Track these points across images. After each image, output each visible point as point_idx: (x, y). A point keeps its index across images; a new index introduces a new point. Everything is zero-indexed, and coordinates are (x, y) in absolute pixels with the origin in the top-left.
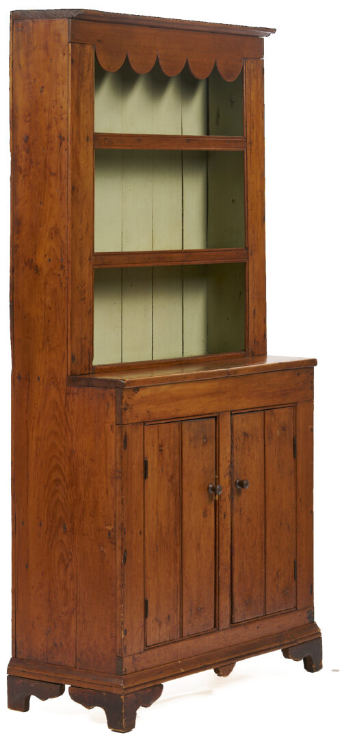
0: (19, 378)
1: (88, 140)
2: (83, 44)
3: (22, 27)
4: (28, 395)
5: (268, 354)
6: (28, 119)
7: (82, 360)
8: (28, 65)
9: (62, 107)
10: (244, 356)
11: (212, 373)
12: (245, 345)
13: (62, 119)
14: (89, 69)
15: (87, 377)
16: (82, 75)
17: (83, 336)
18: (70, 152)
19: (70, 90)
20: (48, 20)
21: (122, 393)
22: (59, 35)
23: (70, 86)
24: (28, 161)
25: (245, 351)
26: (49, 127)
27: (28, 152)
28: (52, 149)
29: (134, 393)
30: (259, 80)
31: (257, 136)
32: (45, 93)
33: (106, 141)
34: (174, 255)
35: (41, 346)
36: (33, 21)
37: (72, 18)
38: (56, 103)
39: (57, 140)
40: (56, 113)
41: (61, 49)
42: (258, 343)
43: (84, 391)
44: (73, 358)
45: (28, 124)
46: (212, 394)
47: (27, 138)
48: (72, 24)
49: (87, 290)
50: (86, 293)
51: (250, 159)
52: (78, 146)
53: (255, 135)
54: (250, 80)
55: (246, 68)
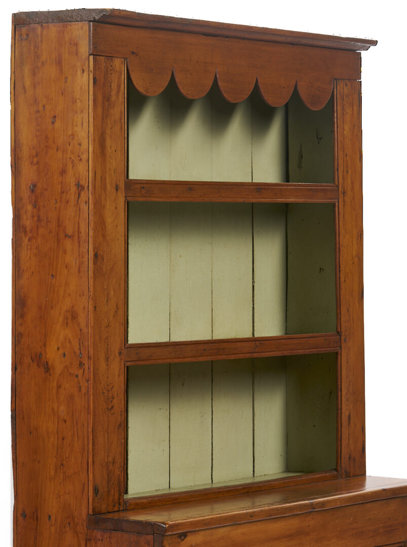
0: (24, 516)
1: (117, 190)
2: (110, 58)
3: (27, 35)
4: (36, 538)
5: (368, 474)
6: (35, 160)
7: (109, 492)
8: (35, 87)
9: (80, 144)
10: (336, 478)
11: (290, 509)
12: (337, 463)
13: (81, 160)
14: (118, 92)
15: (116, 516)
16: (108, 100)
17: (110, 459)
18: (91, 206)
19: (91, 120)
20: (61, 24)
21: (162, 542)
22: (76, 45)
23: (91, 115)
24: (36, 219)
25: (336, 470)
26: (63, 172)
27: (35, 206)
28: (68, 202)
29: (179, 540)
30: (355, 108)
31: (352, 183)
32: (58, 124)
33: (144, 191)
35: (52, 473)
36: (42, 26)
37: (94, 21)
38: (73, 139)
39: (73, 189)
40: (72, 152)
41: (79, 64)
42: (354, 459)
43: (110, 537)
44: (96, 491)
45: (35, 167)
47: (35, 186)
48: (95, 30)
49: (115, 396)
50: (115, 401)
51: (342, 215)
52: (103, 197)
53: (349, 182)
54: (343, 109)
55: (338, 92)
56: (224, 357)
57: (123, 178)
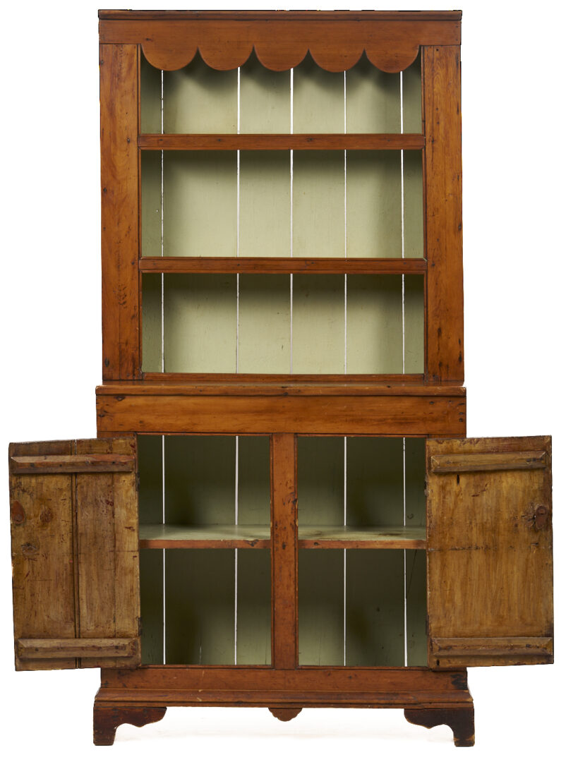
1: (128, 142)
2: (119, 45)
7: (121, 365)
12: (425, 367)
17: (124, 341)
29: (116, 400)
30: (451, 70)
31: (446, 133)
33: (161, 143)
34: (283, 263)
44: (106, 363)
46: (259, 412)
49: (128, 294)
50: (128, 298)
51: (431, 159)
52: (112, 147)
53: (442, 131)
54: (433, 70)
55: (425, 56)
56: (263, 272)
57: (135, 134)
